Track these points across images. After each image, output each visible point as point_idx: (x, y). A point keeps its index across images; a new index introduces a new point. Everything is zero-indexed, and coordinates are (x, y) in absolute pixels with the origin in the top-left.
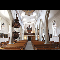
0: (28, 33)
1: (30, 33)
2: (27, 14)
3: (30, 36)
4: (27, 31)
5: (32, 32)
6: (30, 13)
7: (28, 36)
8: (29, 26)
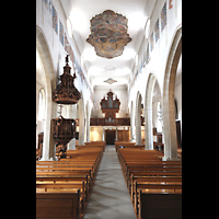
0: (107, 118)
1: (113, 117)
2: (103, 52)
3: (111, 128)
4: (103, 110)
5: (118, 116)
6: (112, 49)
7: (106, 128)
8: (110, 94)
